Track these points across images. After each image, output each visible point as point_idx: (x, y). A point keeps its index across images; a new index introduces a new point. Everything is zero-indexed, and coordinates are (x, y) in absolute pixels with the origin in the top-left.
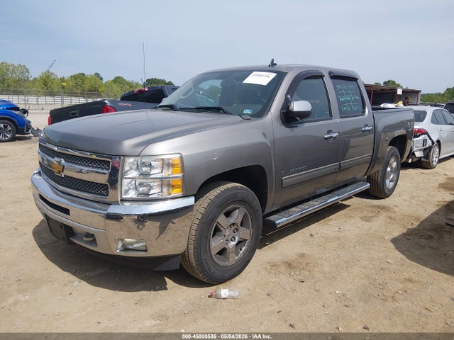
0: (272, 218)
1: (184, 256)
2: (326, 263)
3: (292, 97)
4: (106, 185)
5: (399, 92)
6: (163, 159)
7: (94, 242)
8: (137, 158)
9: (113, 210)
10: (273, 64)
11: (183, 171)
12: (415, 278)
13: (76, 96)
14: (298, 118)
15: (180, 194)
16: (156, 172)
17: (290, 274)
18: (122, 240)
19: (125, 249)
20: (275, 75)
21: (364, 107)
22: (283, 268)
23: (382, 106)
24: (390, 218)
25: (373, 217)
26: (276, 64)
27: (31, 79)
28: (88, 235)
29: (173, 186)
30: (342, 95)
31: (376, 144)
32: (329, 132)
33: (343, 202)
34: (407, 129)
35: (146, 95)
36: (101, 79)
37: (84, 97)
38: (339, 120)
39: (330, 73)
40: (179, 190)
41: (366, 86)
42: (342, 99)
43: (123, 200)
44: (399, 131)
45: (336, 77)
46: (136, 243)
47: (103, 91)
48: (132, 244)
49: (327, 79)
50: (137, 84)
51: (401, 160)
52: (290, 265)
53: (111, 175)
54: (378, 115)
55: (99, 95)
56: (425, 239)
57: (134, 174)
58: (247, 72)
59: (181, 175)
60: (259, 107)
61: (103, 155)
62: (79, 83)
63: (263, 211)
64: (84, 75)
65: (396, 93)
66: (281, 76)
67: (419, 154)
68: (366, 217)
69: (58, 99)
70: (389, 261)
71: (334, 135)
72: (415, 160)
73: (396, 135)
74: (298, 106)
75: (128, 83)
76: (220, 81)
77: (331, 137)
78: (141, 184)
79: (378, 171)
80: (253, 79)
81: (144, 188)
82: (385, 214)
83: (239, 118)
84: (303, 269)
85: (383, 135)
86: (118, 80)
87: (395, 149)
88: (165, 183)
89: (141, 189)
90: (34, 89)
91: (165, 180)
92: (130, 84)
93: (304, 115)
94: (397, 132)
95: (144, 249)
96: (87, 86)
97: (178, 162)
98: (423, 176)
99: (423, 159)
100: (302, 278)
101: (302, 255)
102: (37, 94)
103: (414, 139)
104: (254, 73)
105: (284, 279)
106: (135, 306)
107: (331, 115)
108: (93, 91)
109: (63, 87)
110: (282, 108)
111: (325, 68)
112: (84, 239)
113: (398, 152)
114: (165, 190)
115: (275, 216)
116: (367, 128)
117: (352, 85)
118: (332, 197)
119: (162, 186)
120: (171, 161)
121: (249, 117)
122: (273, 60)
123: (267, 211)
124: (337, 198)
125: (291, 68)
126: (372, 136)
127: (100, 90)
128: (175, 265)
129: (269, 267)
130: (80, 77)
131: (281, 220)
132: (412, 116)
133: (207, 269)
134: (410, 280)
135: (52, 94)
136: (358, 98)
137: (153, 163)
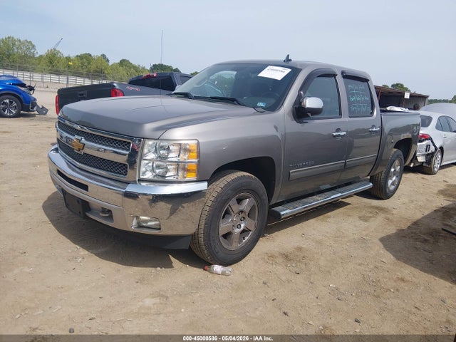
0: (277, 209)
1: (194, 237)
2: (322, 258)
3: (304, 93)
4: (125, 165)
5: (407, 96)
6: (180, 144)
7: (111, 217)
8: (156, 141)
9: (130, 188)
10: (288, 60)
11: (199, 156)
12: (407, 278)
13: (81, 77)
14: (310, 115)
15: (194, 178)
16: (173, 156)
17: (287, 266)
18: (137, 217)
19: (140, 226)
20: (289, 70)
21: (373, 109)
22: (280, 260)
23: (388, 108)
24: (388, 219)
25: (371, 217)
26: (291, 60)
27: (37, 56)
28: (105, 211)
29: (188, 171)
30: (353, 95)
31: (381, 145)
32: (338, 130)
33: (344, 200)
34: (413, 133)
35: (154, 80)
36: (108, 61)
37: (89, 78)
38: (348, 119)
39: (343, 73)
40: (194, 174)
41: (376, 88)
42: (352, 99)
43: (140, 180)
44: (405, 135)
45: (347, 76)
46: (150, 221)
47: (108, 73)
48: (146, 221)
49: (339, 78)
50: (144, 68)
51: (405, 163)
52: (287, 257)
53: (130, 155)
54: (385, 117)
55: (105, 78)
56: (421, 242)
57: (151, 156)
58: (263, 66)
59: (197, 160)
60: (273, 101)
61: (123, 136)
62: (85, 64)
63: (269, 201)
64: (90, 55)
65: (404, 96)
66: (295, 72)
67: (421, 159)
68: (364, 217)
69: (63, 79)
70: (383, 260)
71: (342, 134)
72: (417, 165)
73: (402, 138)
74: (311, 102)
75: (134, 67)
76: (235, 73)
77: (339, 135)
78: (158, 167)
79: (381, 173)
80: (268, 73)
81: (161, 170)
82: (383, 215)
83: (252, 110)
84: (299, 261)
85: (389, 137)
86: (123, 63)
87: (400, 152)
88: (180, 166)
89: (157, 171)
90: (39, 66)
91: (181, 165)
92: (136, 69)
93: (315, 112)
94: (402, 135)
95: (158, 227)
96: (93, 67)
97: (195, 148)
98: (424, 181)
99: (424, 165)
100: (297, 270)
101: (299, 249)
102: (42, 71)
103: (418, 144)
104: (269, 67)
105: (280, 269)
106: (135, 285)
107: (340, 114)
108: (99, 73)
109: (69, 67)
110: (295, 104)
111: (338, 67)
112: (101, 214)
113: (402, 154)
114: (180, 173)
115: (280, 207)
116: (374, 129)
117: (362, 85)
118: (334, 194)
119: (177, 170)
120: (188, 147)
121: (263, 110)
122: (288, 55)
123: (274, 201)
124: (340, 195)
125: (306, 65)
126: (379, 137)
127: (106, 72)
128: (184, 245)
129: (266, 257)
130: (86, 58)
131: (285, 212)
132: (418, 120)
133: (213, 247)
134: (402, 280)
135: (58, 73)
136: (368, 99)
137: (171, 148)
